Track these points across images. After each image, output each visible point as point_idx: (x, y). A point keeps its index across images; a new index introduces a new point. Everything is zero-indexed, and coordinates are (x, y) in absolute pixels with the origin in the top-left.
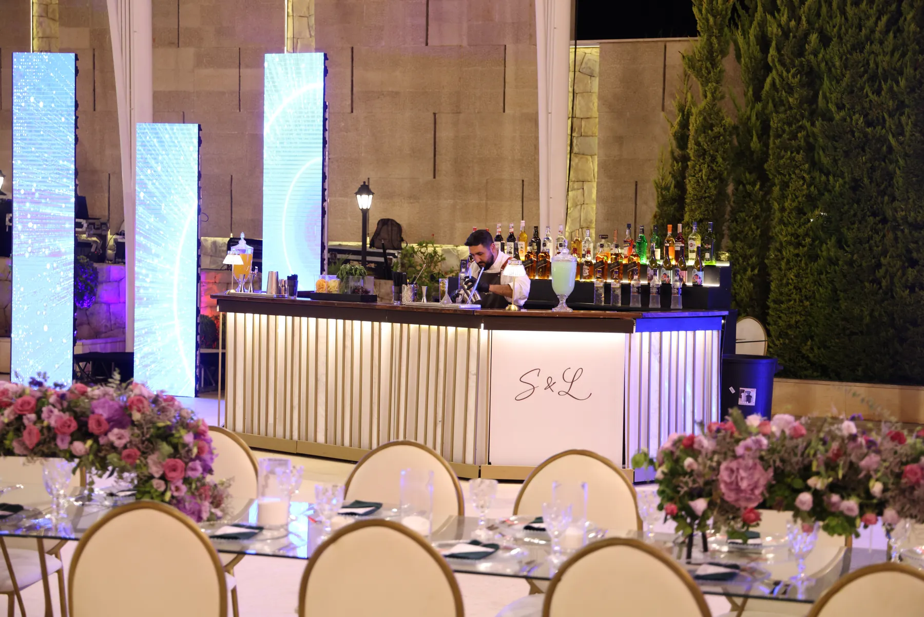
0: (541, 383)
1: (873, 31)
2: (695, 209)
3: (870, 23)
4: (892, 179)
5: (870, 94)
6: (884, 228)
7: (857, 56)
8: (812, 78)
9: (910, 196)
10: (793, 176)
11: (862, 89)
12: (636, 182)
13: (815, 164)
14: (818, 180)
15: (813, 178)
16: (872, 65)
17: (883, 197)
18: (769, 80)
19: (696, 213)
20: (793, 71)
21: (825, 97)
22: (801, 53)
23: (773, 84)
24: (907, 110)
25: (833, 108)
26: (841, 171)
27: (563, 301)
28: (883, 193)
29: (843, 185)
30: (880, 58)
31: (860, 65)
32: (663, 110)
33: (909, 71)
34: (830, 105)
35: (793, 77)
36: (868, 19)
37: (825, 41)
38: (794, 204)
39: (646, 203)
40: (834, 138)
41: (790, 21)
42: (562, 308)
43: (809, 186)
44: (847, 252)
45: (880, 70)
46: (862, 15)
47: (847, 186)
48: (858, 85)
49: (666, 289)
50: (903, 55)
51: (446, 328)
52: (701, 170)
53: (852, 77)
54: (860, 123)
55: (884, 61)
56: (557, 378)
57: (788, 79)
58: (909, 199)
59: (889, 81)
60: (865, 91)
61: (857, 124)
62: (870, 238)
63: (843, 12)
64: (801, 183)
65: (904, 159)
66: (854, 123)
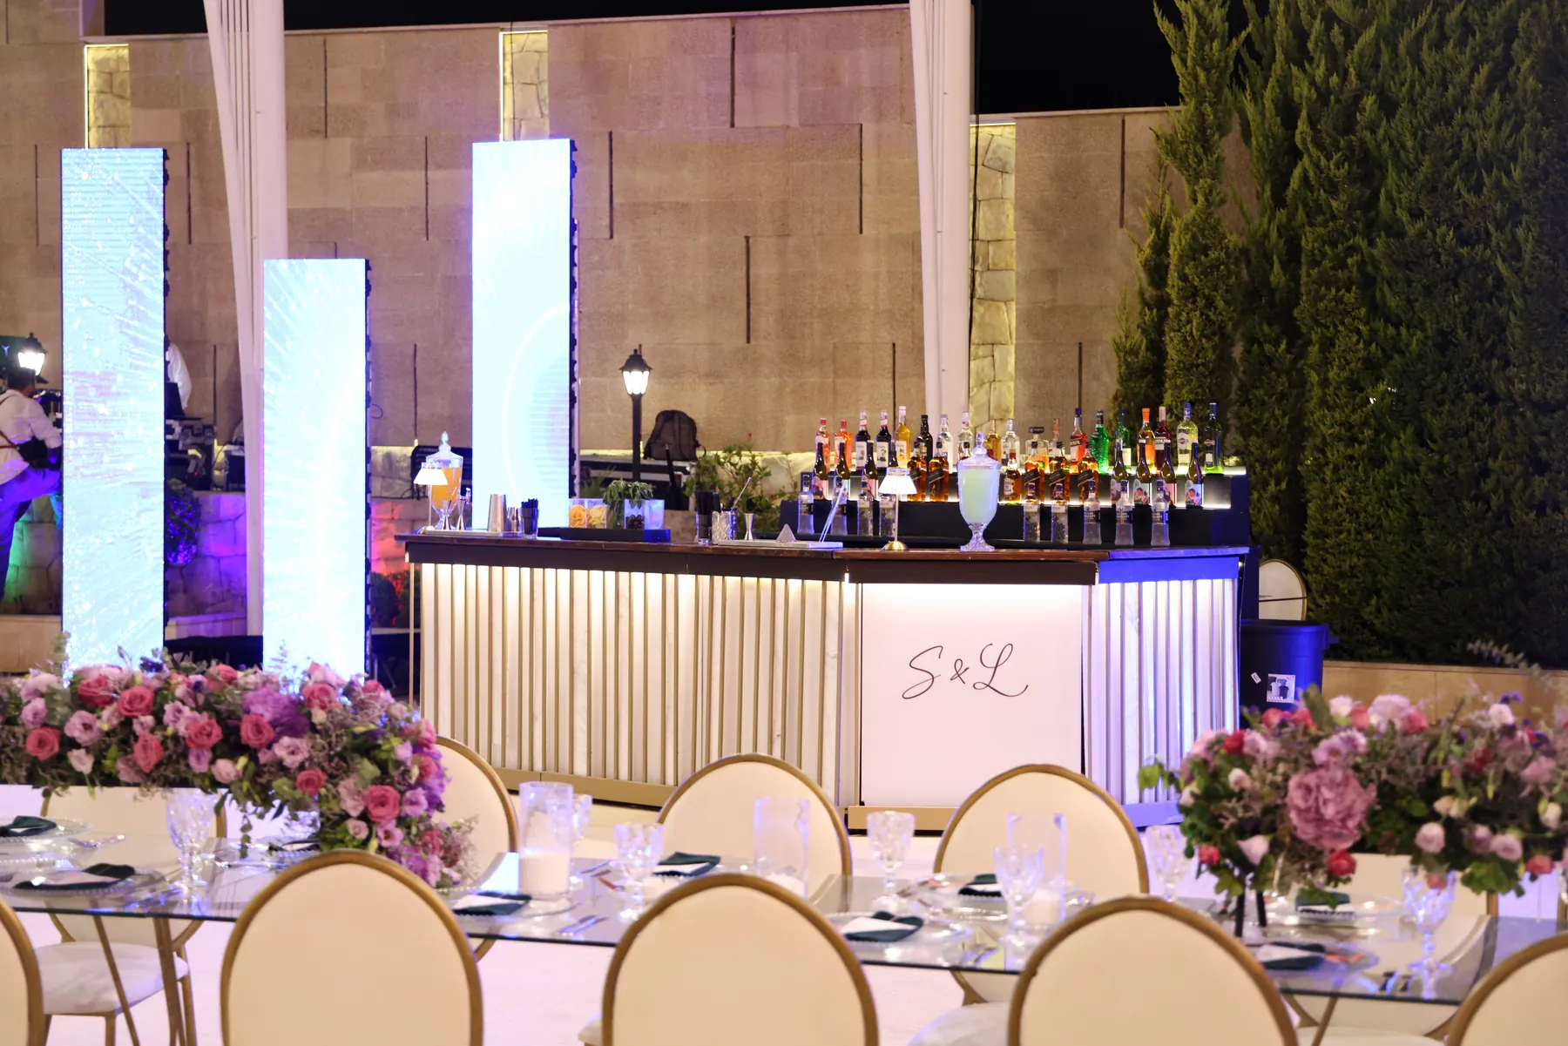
0: (945, 669)
1: (1466, 90)
2: (1182, 384)
3: (1461, 77)
4: (1503, 330)
5: (1464, 193)
6: (1492, 411)
7: (1440, 131)
8: (1368, 168)
9: (1534, 357)
10: (1341, 328)
11: (1451, 184)
12: (1080, 344)
13: (1376, 309)
14: (1381, 333)
15: (1373, 332)
16: (1466, 145)
17: (1489, 359)
18: (1297, 172)
19: (1184, 391)
20: (1335, 157)
21: (1389, 198)
22: (1348, 127)
23: (1305, 178)
24: (1525, 218)
25: (1405, 217)
26: (1419, 317)
27: (978, 535)
28: (1489, 354)
29: (1424, 342)
30: (1477, 135)
31: (1447, 145)
32: (1121, 226)
33: (1526, 154)
34: (1398, 211)
35: (1337, 166)
36: (1457, 69)
37: (1388, 107)
38: (1345, 374)
39: (1097, 378)
40: (1407, 265)
41: (1332, 75)
42: (978, 545)
43: (1368, 344)
44: (1432, 451)
45: (1479, 153)
46: (1448, 65)
47: (1430, 343)
48: (1445, 179)
49: (1141, 513)
50: (1517, 128)
51: (786, 582)
52: (1189, 321)
53: (1434, 165)
54: (1448, 239)
55: (1486, 139)
56: (971, 661)
57: (1330, 169)
58: (1532, 362)
59: (1495, 171)
60: (1455, 187)
61: (1444, 241)
62: (1470, 427)
63: (1417, 61)
64: (1355, 339)
65: (1522, 296)
66: (1438, 241)
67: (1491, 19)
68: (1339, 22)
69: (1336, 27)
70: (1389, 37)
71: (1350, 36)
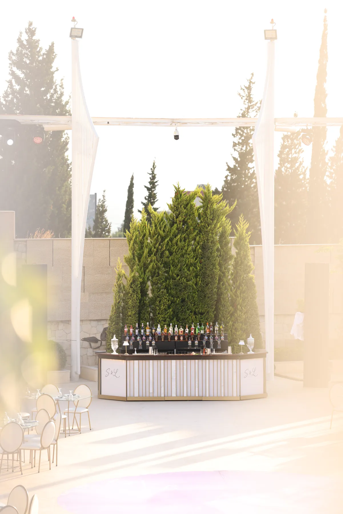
1: (186, 251)
3: (186, 248)
4: (193, 298)
5: (187, 271)
6: (192, 314)
7: (182, 259)
10: (163, 298)
11: (184, 269)
13: (170, 294)
14: (171, 299)
15: (169, 298)
16: (187, 262)
17: (191, 304)
20: (160, 262)
21: (172, 271)
22: (162, 257)
24: (199, 277)
25: (175, 276)
26: (178, 296)
29: (179, 301)
30: (190, 259)
31: (184, 262)
34: (174, 274)
35: (161, 265)
36: (184, 246)
37: (171, 253)
38: (164, 308)
40: (175, 285)
43: (168, 301)
44: (180, 322)
45: (190, 263)
46: (183, 246)
47: (180, 301)
48: (183, 268)
50: (196, 259)
53: (181, 265)
54: (185, 280)
57: (159, 265)
58: (200, 304)
60: (185, 270)
61: (184, 281)
62: (188, 318)
63: (177, 244)
64: (166, 300)
65: (197, 292)
66: (183, 280)
67: (190, 237)
68: (160, 235)
69: (160, 236)
70: (171, 240)
71: (163, 239)
